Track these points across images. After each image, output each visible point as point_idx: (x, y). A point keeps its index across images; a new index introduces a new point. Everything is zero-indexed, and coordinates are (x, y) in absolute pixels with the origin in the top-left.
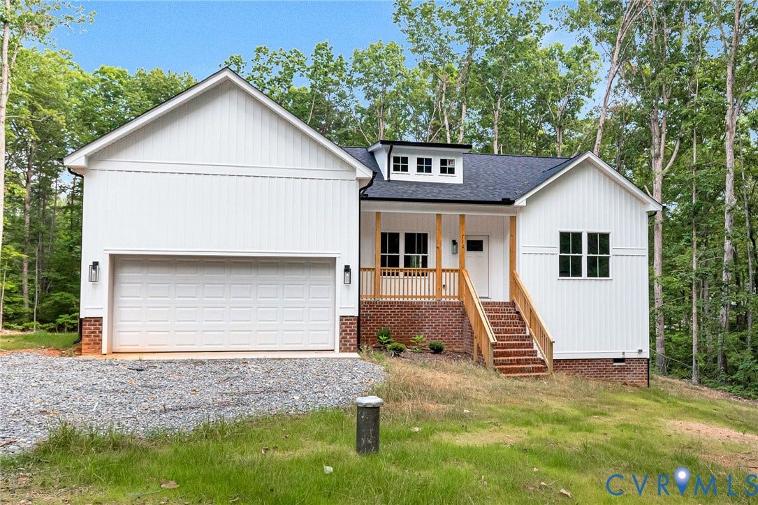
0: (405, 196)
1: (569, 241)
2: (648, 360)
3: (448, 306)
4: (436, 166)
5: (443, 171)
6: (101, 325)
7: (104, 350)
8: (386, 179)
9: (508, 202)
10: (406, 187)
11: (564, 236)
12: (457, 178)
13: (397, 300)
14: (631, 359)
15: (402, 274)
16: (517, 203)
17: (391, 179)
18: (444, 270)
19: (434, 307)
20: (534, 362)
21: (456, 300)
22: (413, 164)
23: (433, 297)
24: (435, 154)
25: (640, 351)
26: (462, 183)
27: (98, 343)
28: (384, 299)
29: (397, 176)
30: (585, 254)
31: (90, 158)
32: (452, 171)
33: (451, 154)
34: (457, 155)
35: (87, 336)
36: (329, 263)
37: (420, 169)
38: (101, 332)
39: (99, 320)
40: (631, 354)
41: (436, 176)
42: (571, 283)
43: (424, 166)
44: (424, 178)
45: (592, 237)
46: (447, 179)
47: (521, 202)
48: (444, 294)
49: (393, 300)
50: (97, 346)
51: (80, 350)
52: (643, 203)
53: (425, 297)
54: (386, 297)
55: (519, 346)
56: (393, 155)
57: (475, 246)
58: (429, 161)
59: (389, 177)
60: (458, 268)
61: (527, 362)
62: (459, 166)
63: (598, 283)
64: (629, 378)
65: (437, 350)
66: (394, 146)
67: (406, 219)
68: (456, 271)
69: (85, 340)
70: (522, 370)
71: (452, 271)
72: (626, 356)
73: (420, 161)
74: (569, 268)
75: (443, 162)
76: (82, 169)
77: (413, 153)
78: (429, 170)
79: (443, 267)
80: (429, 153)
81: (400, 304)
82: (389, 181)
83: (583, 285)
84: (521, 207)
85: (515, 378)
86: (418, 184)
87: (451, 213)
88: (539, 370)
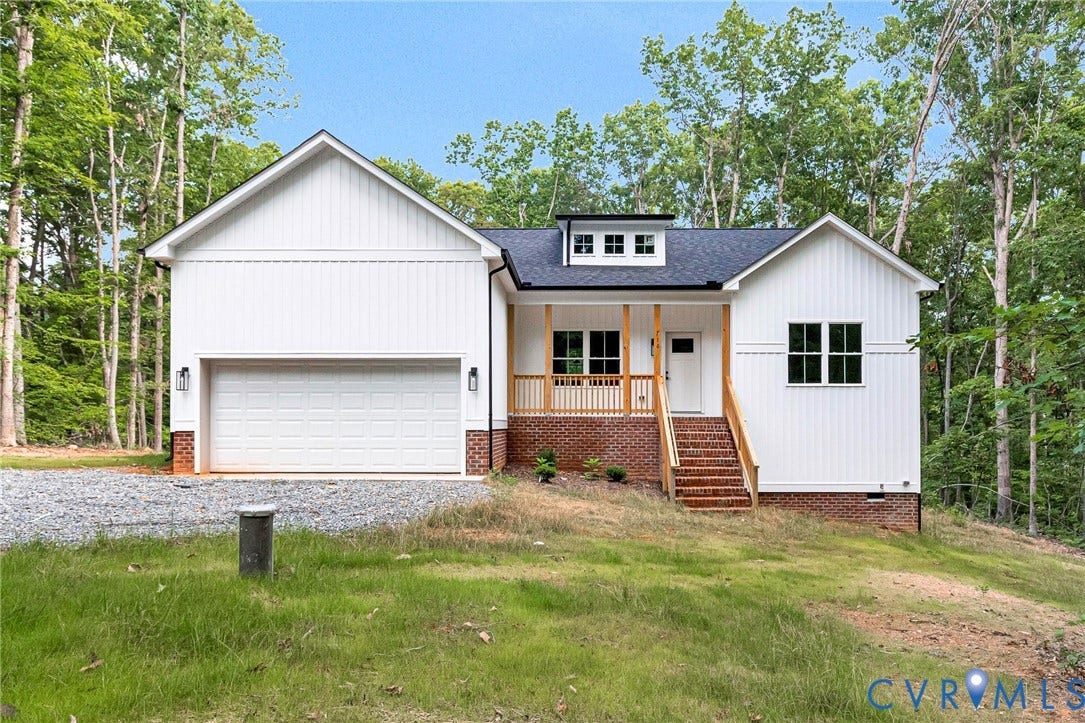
0: (581, 284)
1: (803, 336)
2: (919, 495)
3: (638, 422)
4: (629, 244)
5: (639, 250)
6: (193, 440)
7: (197, 469)
8: (565, 263)
9: (715, 286)
10: (586, 273)
11: (795, 329)
12: (658, 259)
13: (573, 415)
14: (894, 495)
15: (586, 382)
16: (726, 287)
17: (571, 263)
18: (633, 377)
19: (620, 424)
20: (737, 493)
21: (650, 415)
22: (599, 244)
23: (620, 411)
24: (629, 228)
25: (906, 484)
26: (664, 264)
27: (191, 461)
28: (557, 415)
29: (577, 260)
30: (825, 352)
31: (178, 248)
32: (650, 250)
33: (649, 228)
34: (657, 228)
35: (179, 453)
36: (450, 366)
37: (608, 250)
38: (193, 448)
39: (190, 434)
40: (893, 486)
41: (630, 257)
42: (805, 390)
43: (614, 245)
44: (614, 260)
45: (835, 329)
46: (645, 260)
47: (732, 285)
48: (633, 407)
49: (568, 415)
50: (190, 465)
51: (172, 469)
52: (914, 281)
53: (609, 411)
54: (560, 411)
55: (722, 472)
56: (573, 233)
57: (683, 346)
58: (620, 239)
59: (568, 260)
60: (652, 373)
61: (727, 493)
62: (660, 243)
63: (845, 392)
64: (890, 519)
65: (617, 477)
66: (573, 222)
67: (591, 313)
68: (650, 377)
69: (177, 457)
70: (715, 504)
71: (644, 377)
72: (886, 490)
73: (609, 239)
74: (802, 370)
75: (639, 239)
76: (170, 261)
77: (599, 228)
78: (620, 250)
79: (632, 373)
80: (619, 227)
81: (577, 420)
82: (569, 265)
83: (824, 395)
84: (735, 292)
85: (704, 513)
86: (604, 268)
87: (642, 302)
88: (741, 503)
